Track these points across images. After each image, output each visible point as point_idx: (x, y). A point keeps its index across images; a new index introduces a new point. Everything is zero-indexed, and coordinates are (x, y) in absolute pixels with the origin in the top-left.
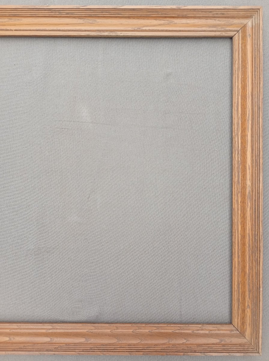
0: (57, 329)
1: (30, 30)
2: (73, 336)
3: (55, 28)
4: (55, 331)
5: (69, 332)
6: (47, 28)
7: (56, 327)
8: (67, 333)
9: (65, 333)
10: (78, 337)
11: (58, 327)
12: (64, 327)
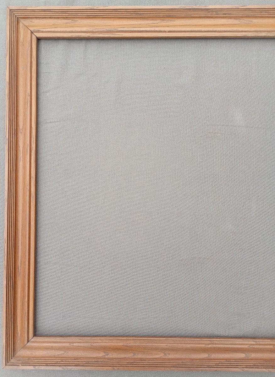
0: (216, 344)
1: (185, 32)
2: (233, 351)
3: (211, 29)
4: (215, 346)
5: (229, 348)
6: (203, 29)
7: (215, 342)
8: (228, 348)
9: (224, 348)
10: (237, 352)
11: (217, 342)
12: (223, 342)
